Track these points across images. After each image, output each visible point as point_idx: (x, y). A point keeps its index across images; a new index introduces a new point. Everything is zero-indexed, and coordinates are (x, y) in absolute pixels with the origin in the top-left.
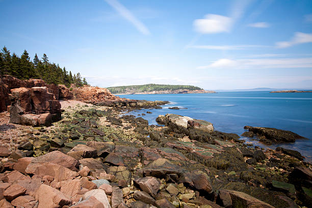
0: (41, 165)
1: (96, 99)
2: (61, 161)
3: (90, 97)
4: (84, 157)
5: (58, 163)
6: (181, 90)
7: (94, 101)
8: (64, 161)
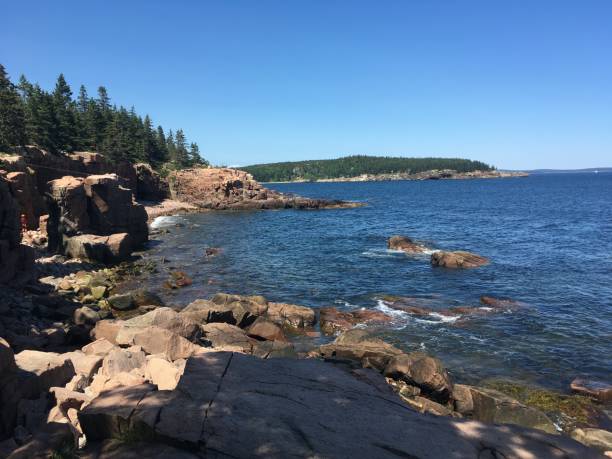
1: (222, 197)
3: (208, 194)
4: (208, 321)
6: (434, 172)
7: (219, 201)
8: (178, 325)
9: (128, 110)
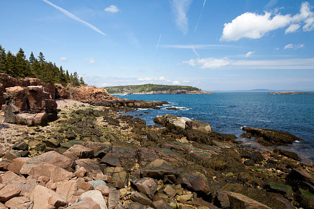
0: (36, 166)
2: (57, 162)
3: (87, 97)
4: (80, 157)
5: (54, 164)
6: (179, 91)
7: (91, 100)
8: (60, 161)
9: (53, 63)
